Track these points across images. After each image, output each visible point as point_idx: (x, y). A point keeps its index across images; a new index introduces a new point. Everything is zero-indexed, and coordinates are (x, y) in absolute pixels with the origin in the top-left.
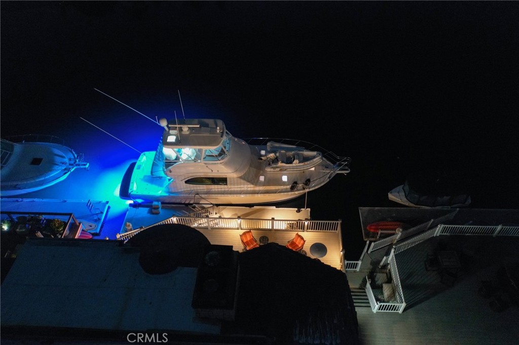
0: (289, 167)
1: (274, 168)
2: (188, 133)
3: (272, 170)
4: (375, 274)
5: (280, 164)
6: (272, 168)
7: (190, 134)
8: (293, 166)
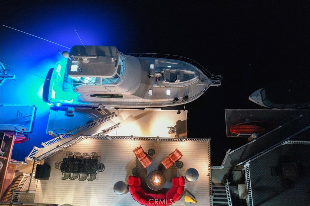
0: (173, 84)
1: (160, 85)
2: (87, 62)
3: (158, 86)
4: (233, 172)
5: (164, 82)
6: (159, 85)
7: (89, 63)
8: (175, 84)
